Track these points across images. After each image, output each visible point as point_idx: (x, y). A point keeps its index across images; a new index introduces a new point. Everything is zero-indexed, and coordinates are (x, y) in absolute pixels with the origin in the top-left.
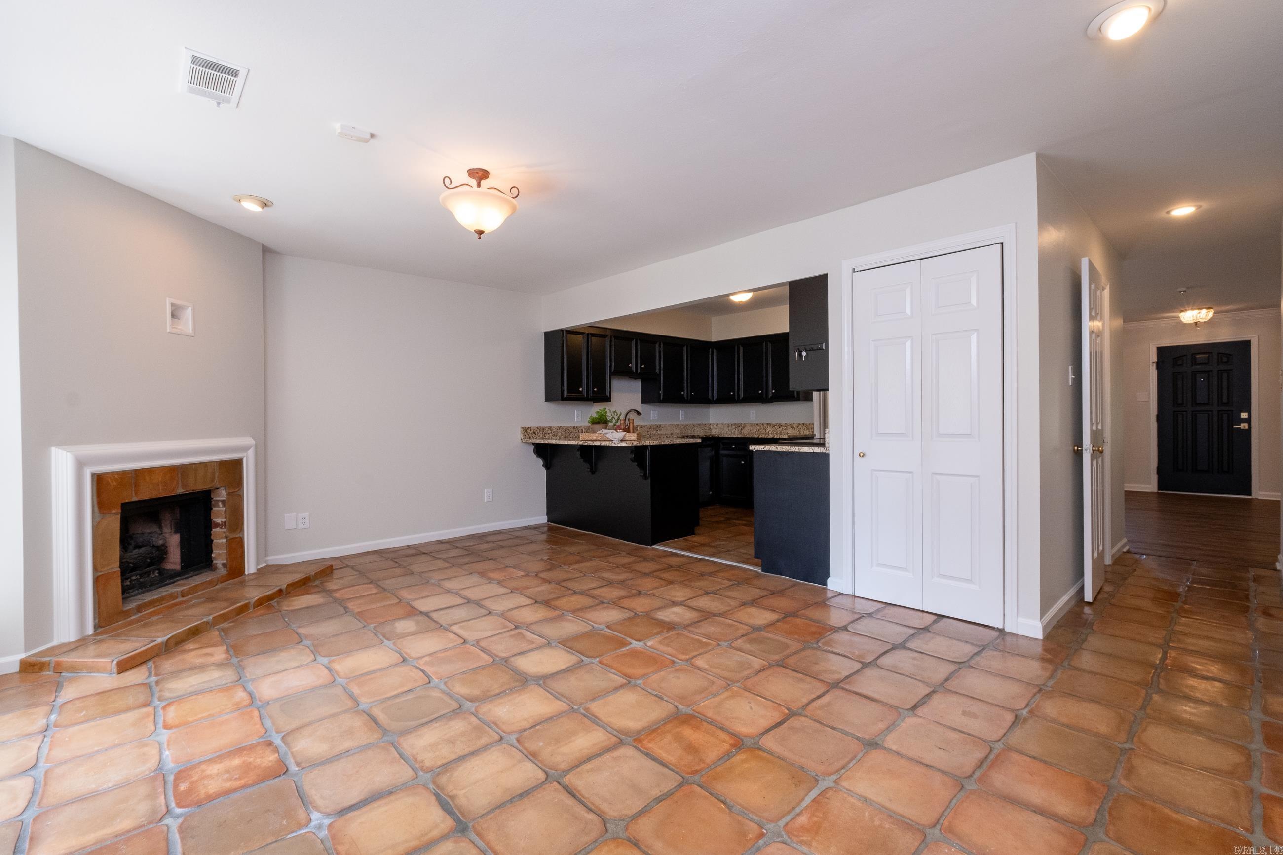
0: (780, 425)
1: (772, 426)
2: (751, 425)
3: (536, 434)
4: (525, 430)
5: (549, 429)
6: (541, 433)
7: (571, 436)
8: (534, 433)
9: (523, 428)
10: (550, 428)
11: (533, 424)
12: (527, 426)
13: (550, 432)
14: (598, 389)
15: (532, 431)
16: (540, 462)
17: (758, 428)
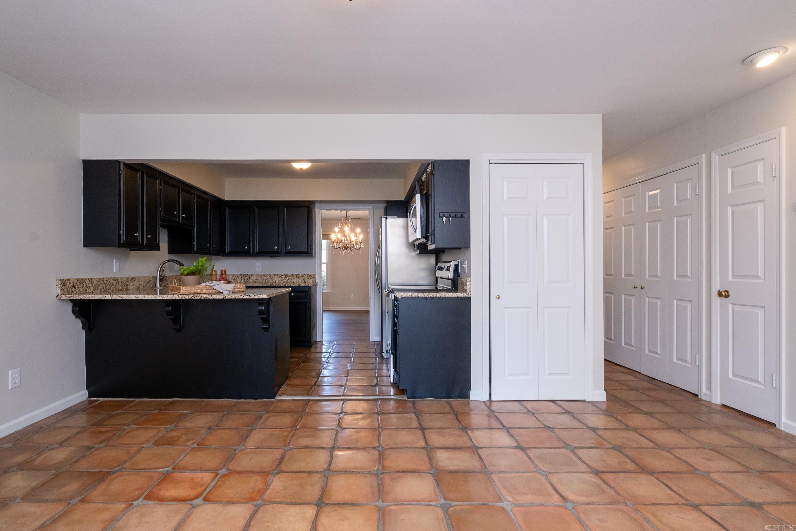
0: (286, 276)
1: (278, 276)
2: (258, 275)
3: (75, 288)
4: (64, 283)
5: (89, 281)
6: (82, 286)
7: (112, 289)
8: (74, 286)
9: (61, 280)
10: (91, 280)
11: (72, 275)
12: (65, 277)
13: (90, 285)
14: (151, 236)
15: (72, 284)
16: (79, 323)
17: (265, 278)
